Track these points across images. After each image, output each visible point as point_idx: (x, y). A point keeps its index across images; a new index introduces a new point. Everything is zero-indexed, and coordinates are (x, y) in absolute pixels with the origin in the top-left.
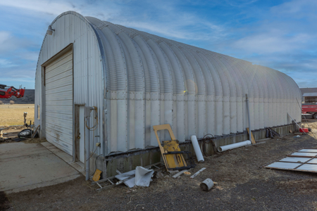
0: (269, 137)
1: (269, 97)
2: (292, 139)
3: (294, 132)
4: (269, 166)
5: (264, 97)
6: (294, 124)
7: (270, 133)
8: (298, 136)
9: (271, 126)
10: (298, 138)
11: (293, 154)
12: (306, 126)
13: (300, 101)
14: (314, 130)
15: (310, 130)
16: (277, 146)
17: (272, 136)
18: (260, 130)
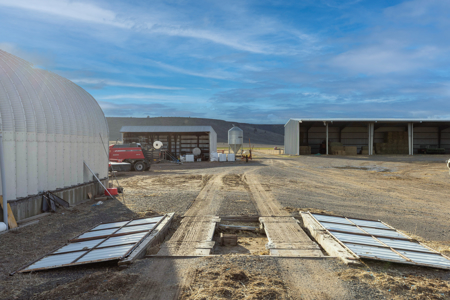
0: (49, 209)
1: (48, 132)
2: (88, 209)
3: (95, 197)
4: (32, 267)
5: (39, 131)
6: (95, 182)
7: (49, 202)
8: (100, 203)
9: (54, 189)
10: (99, 206)
11: (81, 237)
12: (116, 183)
13: (106, 140)
14: (127, 190)
15: (120, 190)
16: (58, 226)
17: (53, 208)
18: (29, 198)
